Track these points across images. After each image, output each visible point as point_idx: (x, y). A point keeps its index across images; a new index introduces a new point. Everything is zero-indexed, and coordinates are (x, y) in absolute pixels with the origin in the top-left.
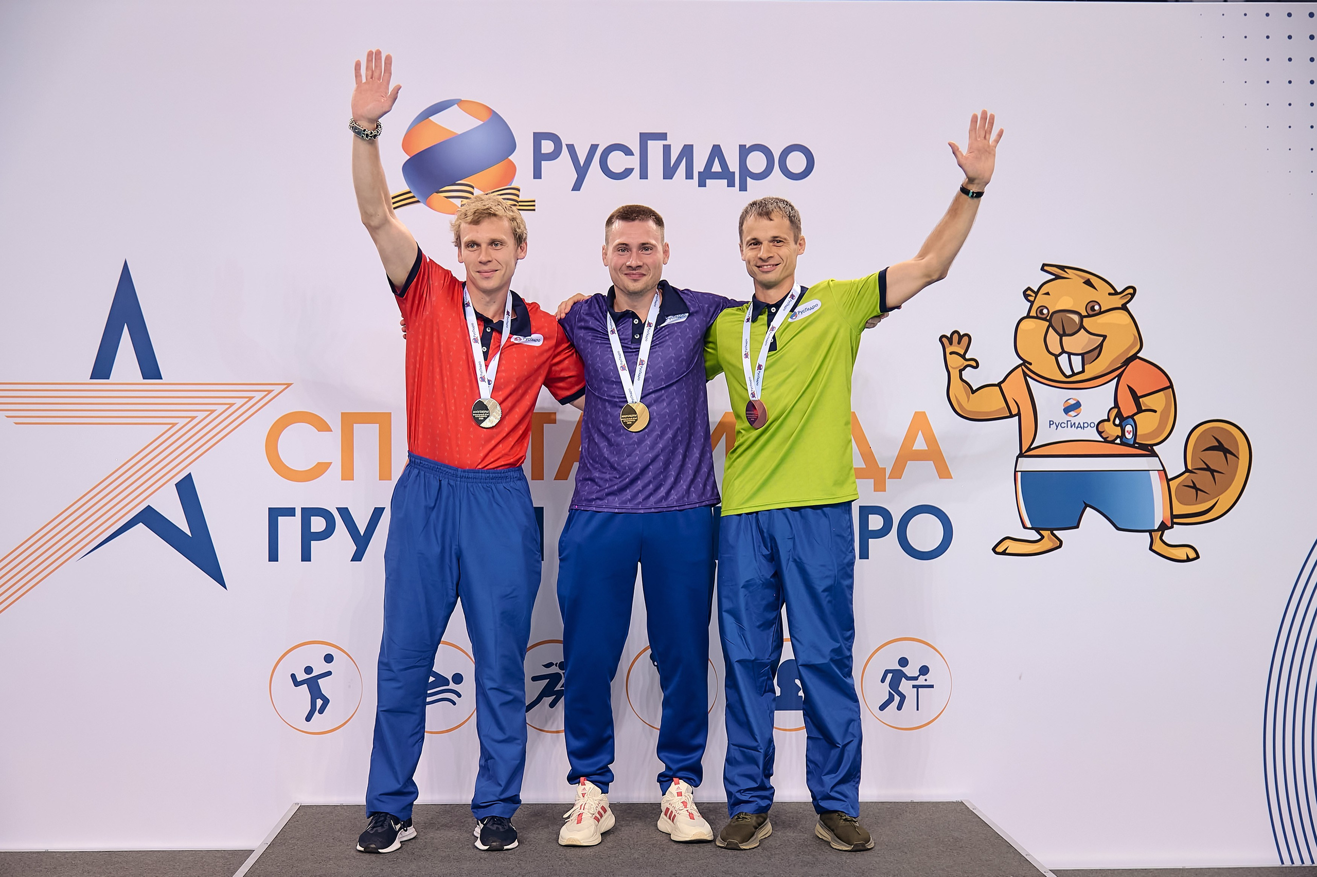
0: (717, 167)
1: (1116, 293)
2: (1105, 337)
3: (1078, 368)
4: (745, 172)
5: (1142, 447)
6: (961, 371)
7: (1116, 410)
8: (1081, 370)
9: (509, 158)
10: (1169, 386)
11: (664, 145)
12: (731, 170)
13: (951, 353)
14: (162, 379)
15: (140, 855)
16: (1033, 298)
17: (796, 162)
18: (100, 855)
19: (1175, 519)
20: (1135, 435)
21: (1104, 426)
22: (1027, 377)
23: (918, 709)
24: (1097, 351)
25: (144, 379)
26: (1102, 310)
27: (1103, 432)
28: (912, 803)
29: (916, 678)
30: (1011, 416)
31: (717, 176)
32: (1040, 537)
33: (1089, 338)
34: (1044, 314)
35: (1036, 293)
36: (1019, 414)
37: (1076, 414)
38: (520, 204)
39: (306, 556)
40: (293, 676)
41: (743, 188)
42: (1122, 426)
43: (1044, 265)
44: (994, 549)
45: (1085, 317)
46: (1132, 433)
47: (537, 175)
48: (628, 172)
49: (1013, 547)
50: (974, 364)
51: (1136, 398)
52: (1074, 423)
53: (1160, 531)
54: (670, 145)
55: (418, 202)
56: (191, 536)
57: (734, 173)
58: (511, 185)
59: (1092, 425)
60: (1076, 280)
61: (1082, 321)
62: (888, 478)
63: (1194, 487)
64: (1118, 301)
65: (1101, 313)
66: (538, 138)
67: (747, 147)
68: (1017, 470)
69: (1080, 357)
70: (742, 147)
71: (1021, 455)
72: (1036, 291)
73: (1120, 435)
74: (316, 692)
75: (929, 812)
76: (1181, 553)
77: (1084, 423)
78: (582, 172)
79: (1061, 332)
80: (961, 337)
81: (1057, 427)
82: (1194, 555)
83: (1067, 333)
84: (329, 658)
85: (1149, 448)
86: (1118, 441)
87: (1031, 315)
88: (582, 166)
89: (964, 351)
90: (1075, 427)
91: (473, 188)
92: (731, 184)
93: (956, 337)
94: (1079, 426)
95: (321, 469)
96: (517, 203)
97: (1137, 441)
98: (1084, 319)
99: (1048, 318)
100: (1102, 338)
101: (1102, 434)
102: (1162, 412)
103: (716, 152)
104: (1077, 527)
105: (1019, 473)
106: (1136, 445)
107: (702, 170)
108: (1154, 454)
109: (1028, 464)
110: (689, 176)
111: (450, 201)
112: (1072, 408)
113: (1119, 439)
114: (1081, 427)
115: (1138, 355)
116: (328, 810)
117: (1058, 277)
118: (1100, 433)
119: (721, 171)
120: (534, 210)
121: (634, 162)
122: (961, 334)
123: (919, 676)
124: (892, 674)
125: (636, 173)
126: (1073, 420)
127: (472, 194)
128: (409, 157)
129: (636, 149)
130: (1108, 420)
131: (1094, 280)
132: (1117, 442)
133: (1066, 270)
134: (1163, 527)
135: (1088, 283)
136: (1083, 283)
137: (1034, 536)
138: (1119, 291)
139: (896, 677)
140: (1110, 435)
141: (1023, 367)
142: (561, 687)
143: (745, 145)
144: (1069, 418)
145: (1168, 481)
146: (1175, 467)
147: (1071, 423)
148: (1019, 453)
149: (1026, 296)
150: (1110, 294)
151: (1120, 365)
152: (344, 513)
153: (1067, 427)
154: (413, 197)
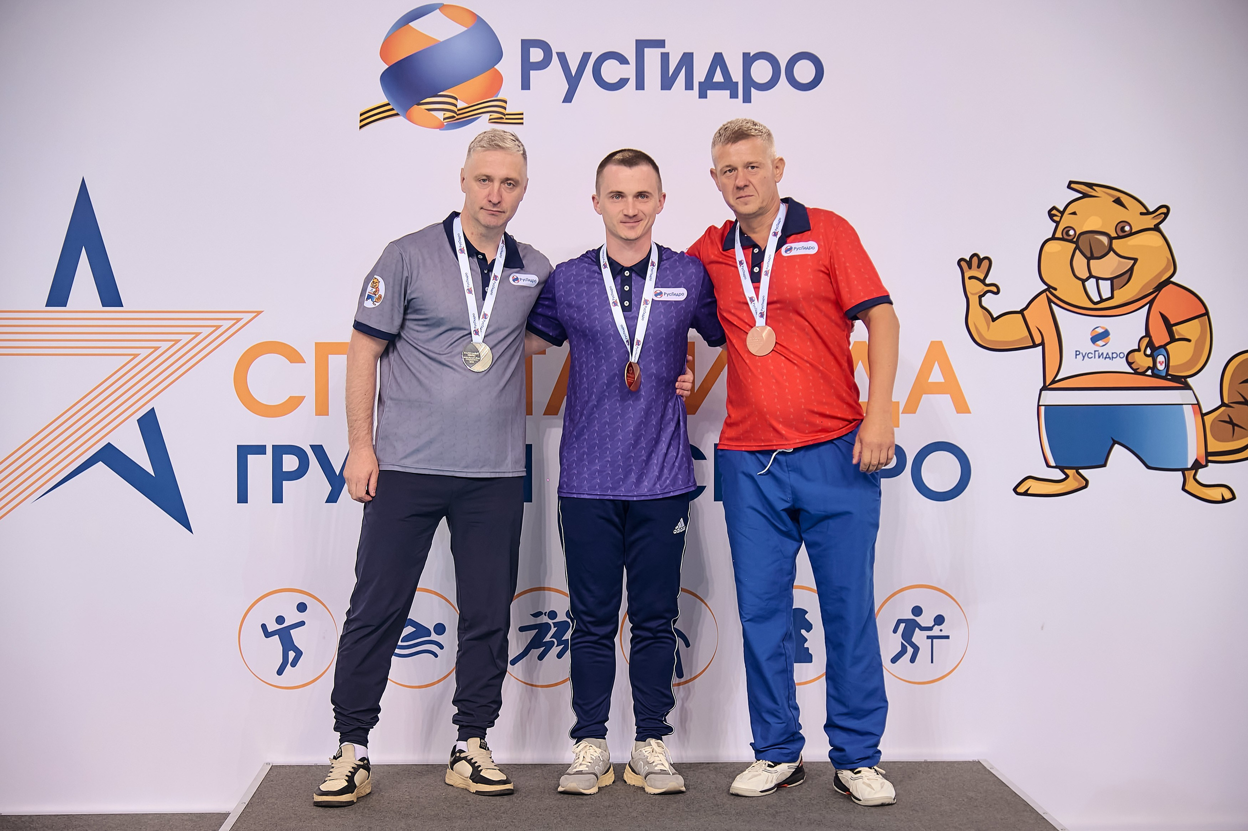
0: (718, 77)
1: (1148, 213)
2: (1136, 260)
3: (1106, 294)
4: (749, 82)
5: (1175, 379)
6: (980, 297)
7: (1148, 339)
8: (1110, 296)
9: (495, 67)
10: (1204, 314)
11: (661, 53)
12: (734, 81)
13: (970, 278)
14: (123, 306)
15: (101, 818)
16: (1059, 218)
17: (804, 72)
18: (59, 818)
19: (1209, 457)
20: (1167, 366)
21: (1134, 356)
22: (1052, 304)
23: (932, 662)
24: (1128, 275)
25: (103, 306)
26: (1133, 231)
27: (1133, 363)
28: (926, 762)
29: (930, 629)
30: (1035, 346)
31: (718, 86)
32: (1065, 476)
33: (1119, 261)
34: (1070, 236)
35: (1062, 213)
36: (1042, 344)
37: (1104, 344)
38: (507, 117)
39: (278, 497)
40: (264, 626)
41: (747, 99)
42: (1153, 356)
43: (1071, 182)
44: (1015, 490)
45: (1115, 238)
46: (1164, 365)
47: (526, 85)
48: (623, 82)
49: (1036, 487)
50: (994, 289)
51: (1169, 326)
52: (1102, 354)
53: (1193, 470)
54: (668, 53)
55: (397, 114)
56: (154, 476)
57: (737, 83)
58: (497, 97)
59: (1122, 355)
60: (1105, 199)
61: (1111, 243)
62: (902, 413)
63: (1231, 422)
64: (1150, 222)
65: (1131, 234)
66: (527, 45)
67: (751, 56)
68: (1040, 404)
69: (1109, 282)
70: (746, 55)
71: (1045, 388)
72: (1062, 210)
73: (1152, 366)
74: (288, 644)
75: (943, 772)
76: (1216, 494)
77: (1113, 353)
78: (573, 81)
79: (1089, 255)
80: (981, 261)
81: (1084, 357)
82: (1228, 495)
83: (1095, 256)
84: (302, 607)
85: (1183, 380)
86: (1149, 373)
87: (1056, 236)
88: (573, 76)
89: (984, 276)
90: (1103, 358)
91: (456, 99)
92: (734, 95)
93: (975, 260)
94: (1108, 356)
95: (294, 402)
96: (503, 117)
97: (1170, 373)
98: (1114, 241)
99: (1075, 240)
100: (1133, 262)
101: (1133, 365)
102: (1196, 341)
103: (718, 60)
104: (1104, 465)
105: (1042, 407)
106: (1168, 377)
107: (703, 81)
108: (1188, 387)
109: (1053, 398)
110: (689, 86)
111: (432, 114)
112: (1100, 337)
113: (1150, 371)
114: (1109, 357)
115: (1172, 280)
116: (303, 770)
117: (1085, 196)
118: (1130, 364)
119: (723, 81)
120: (522, 123)
121: (629, 70)
122: (981, 258)
123: (934, 626)
124: (904, 624)
125: (632, 83)
126: (1101, 350)
127: (456, 106)
128: (388, 67)
129: (631, 57)
130: (1139, 350)
131: (1124, 199)
132: (1147, 373)
133: (1094, 187)
134: (1197, 466)
135: (1118, 201)
136: (1113, 201)
137: (1058, 475)
138: (1151, 210)
139: (909, 627)
140: (1140, 366)
141: (1047, 292)
142: (550, 638)
143: (750, 53)
144: (1097, 348)
145: (1203, 415)
146: (1210, 400)
147: (1099, 353)
148: (1042, 385)
149: (1051, 216)
150: (1142, 214)
151: (1152, 290)
152: (319, 450)
153: (1095, 358)
154: (392, 109)
